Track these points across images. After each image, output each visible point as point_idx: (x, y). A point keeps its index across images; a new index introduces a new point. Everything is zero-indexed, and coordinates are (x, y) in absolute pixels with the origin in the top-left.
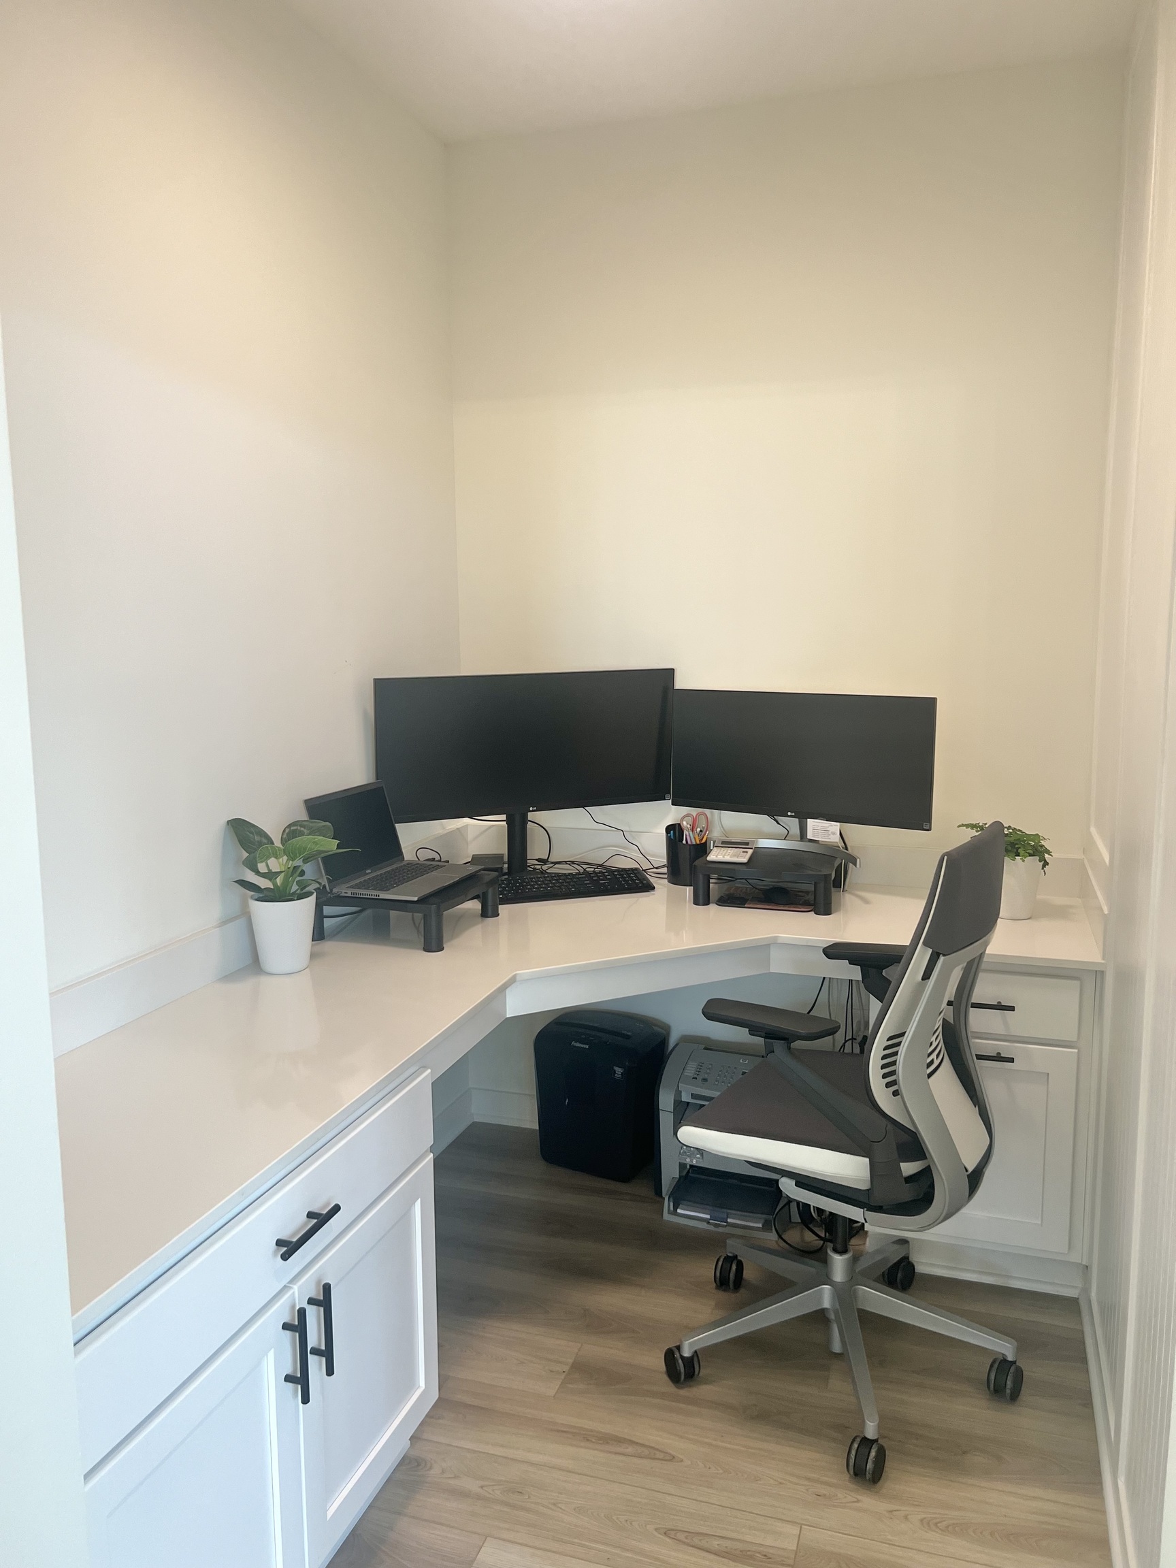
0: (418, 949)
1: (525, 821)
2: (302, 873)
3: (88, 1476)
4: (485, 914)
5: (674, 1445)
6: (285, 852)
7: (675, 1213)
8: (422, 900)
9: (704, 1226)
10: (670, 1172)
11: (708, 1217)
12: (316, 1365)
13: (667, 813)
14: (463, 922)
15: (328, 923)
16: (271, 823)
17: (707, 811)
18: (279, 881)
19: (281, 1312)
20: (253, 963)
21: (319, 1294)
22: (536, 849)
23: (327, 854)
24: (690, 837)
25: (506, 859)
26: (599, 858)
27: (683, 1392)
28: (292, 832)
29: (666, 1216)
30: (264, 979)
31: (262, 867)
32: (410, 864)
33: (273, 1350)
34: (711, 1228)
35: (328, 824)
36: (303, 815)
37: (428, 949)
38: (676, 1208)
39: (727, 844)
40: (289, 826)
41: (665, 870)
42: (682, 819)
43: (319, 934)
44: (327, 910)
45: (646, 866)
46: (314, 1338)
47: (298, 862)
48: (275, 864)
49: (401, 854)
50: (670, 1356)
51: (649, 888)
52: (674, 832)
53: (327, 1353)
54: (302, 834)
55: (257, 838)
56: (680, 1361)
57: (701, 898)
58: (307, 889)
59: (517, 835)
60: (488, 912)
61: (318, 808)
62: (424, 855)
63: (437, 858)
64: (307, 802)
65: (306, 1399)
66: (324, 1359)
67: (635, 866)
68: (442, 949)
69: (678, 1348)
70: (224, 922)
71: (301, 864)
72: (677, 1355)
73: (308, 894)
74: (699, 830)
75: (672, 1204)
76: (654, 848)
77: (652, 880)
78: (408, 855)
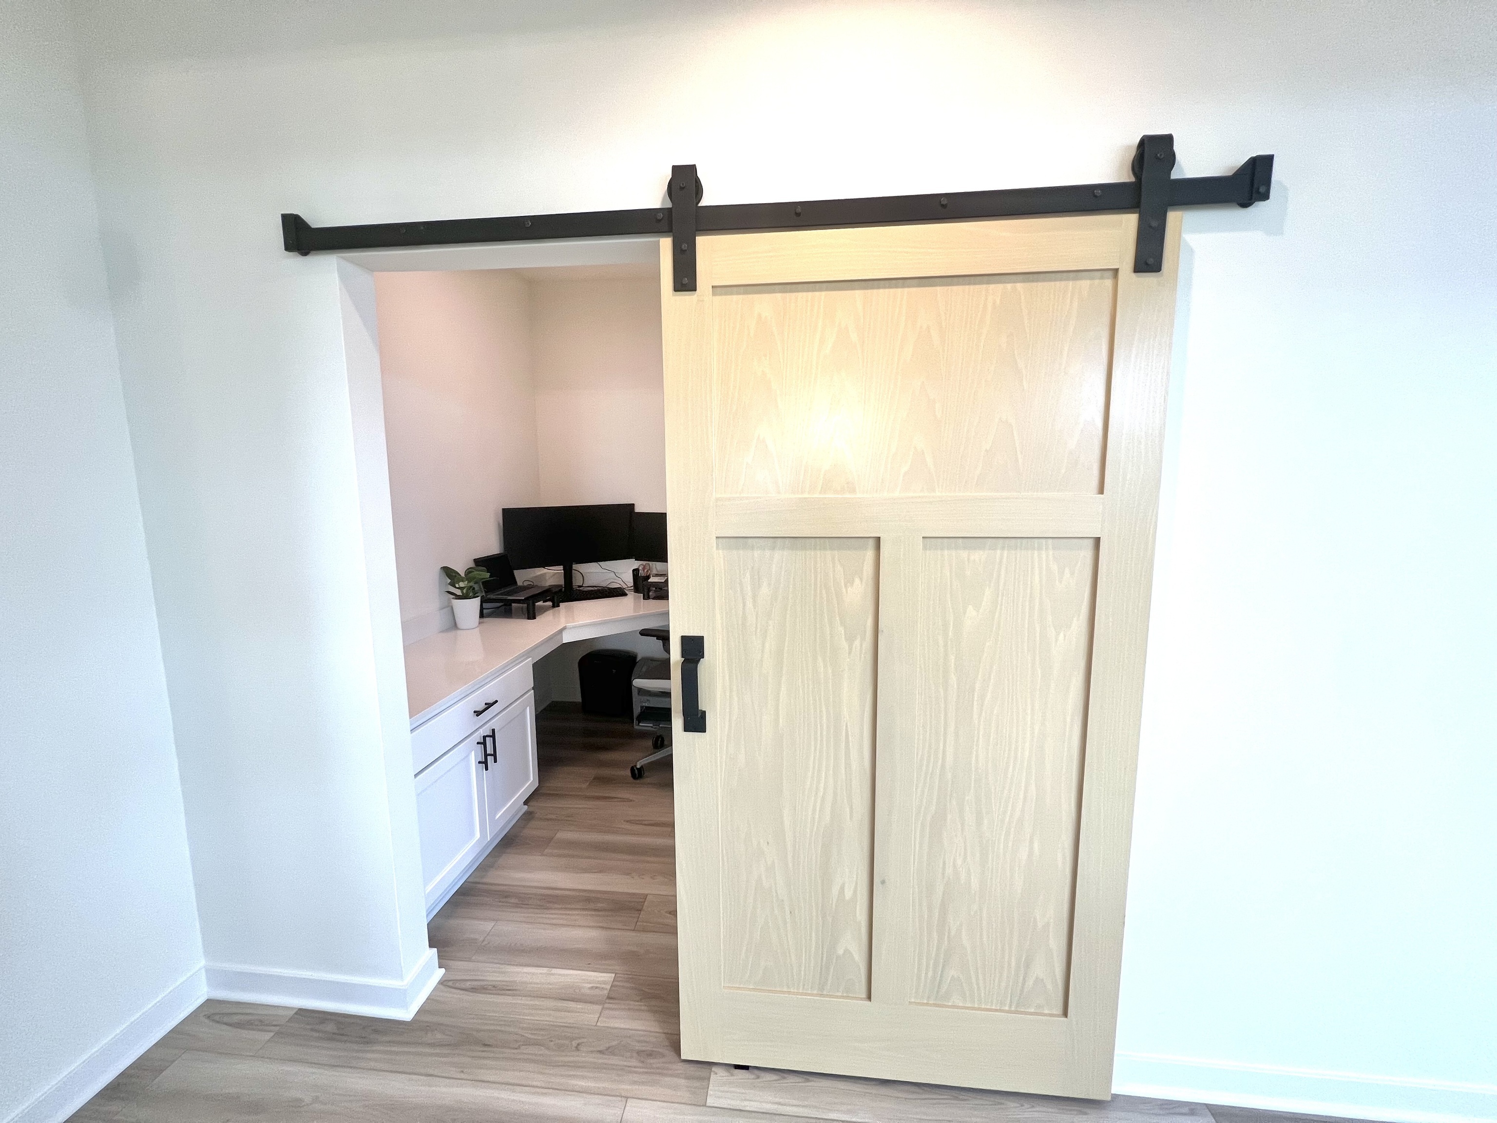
0: (525, 618)
1: (571, 569)
2: (474, 589)
3: (416, 775)
4: (553, 606)
5: (631, 797)
6: (467, 579)
7: (638, 725)
8: (527, 599)
9: (650, 728)
10: (637, 710)
11: (652, 725)
12: (490, 759)
13: (633, 564)
14: (544, 610)
15: (485, 611)
16: (460, 568)
17: (650, 563)
18: (465, 591)
19: (478, 737)
20: (454, 626)
21: (490, 733)
22: (577, 581)
23: (485, 580)
24: (642, 573)
25: (563, 586)
26: (604, 584)
27: (638, 781)
28: (469, 571)
29: (636, 727)
30: (459, 632)
31: (457, 586)
32: (520, 587)
33: (473, 751)
34: (654, 729)
35: (484, 568)
36: (472, 565)
37: (529, 618)
38: (639, 724)
39: (657, 575)
40: (468, 569)
41: (632, 588)
42: (639, 566)
43: (482, 615)
44: (485, 605)
45: (625, 586)
46: (490, 750)
47: (472, 584)
48: (462, 584)
49: (516, 582)
50: (632, 770)
51: (625, 594)
52: (636, 572)
53: (494, 755)
54: (473, 572)
55: (454, 574)
56: (636, 770)
57: (647, 597)
58: (476, 595)
59: (568, 575)
60: (556, 605)
61: (479, 562)
62: (526, 584)
63: (532, 584)
64: (475, 560)
65: (487, 769)
66: (493, 757)
67: (620, 586)
68: (536, 619)
69: (636, 766)
70: (442, 609)
71: (473, 585)
72: (635, 768)
73: (478, 597)
74: (646, 570)
75: (637, 722)
76: (628, 579)
77: (627, 592)
78: (520, 583)
